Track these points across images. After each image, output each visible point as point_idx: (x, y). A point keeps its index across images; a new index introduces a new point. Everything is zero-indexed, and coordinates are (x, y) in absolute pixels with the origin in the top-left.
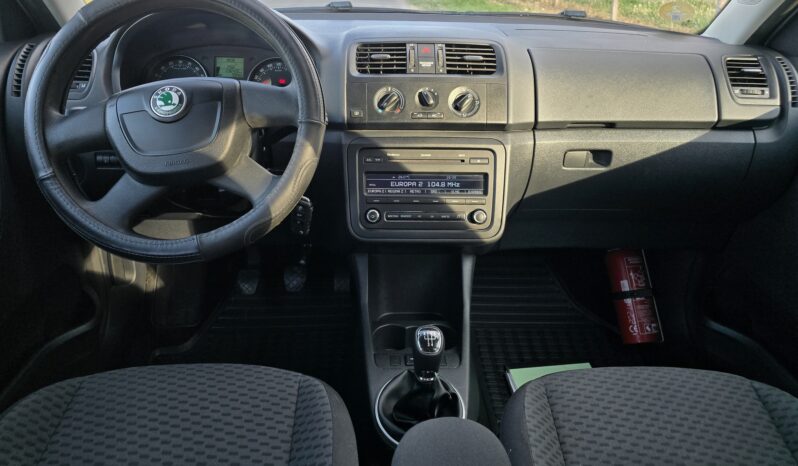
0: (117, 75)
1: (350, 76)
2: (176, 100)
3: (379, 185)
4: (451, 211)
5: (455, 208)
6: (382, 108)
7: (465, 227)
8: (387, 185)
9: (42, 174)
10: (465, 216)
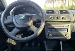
0: (13, 15)
1: (46, 15)
2: (23, 16)
3: (50, 30)
4: (62, 34)
5: (63, 34)
6: (51, 19)
7: (64, 37)
8: (52, 30)
9: (3, 28)
10: (64, 35)
